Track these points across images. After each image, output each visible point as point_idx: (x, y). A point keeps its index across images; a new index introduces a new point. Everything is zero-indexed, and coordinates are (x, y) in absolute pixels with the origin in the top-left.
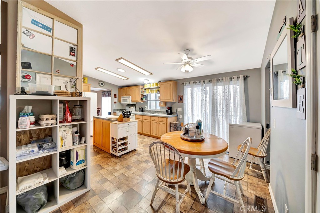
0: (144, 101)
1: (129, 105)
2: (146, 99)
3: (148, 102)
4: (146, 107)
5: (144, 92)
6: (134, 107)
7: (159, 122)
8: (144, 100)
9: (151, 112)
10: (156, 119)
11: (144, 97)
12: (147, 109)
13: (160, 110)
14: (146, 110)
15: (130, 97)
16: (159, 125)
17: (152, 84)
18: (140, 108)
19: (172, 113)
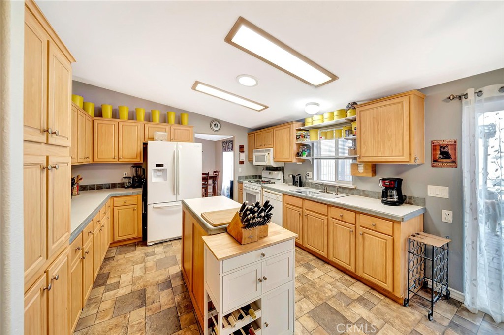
0: (304, 161)
1: (269, 169)
2: (309, 155)
3: (315, 161)
4: (310, 174)
5: (304, 136)
6: (281, 173)
7: (360, 230)
8: (304, 157)
9: (326, 188)
10: (350, 216)
11: (303, 149)
12: (312, 179)
13: (353, 187)
14: (310, 181)
15: (272, 149)
16: (360, 238)
17: (326, 116)
18: (294, 177)
19: (402, 200)
